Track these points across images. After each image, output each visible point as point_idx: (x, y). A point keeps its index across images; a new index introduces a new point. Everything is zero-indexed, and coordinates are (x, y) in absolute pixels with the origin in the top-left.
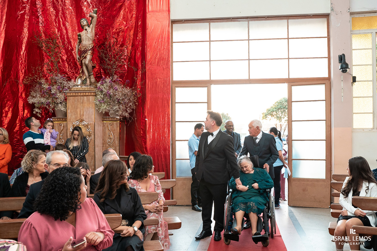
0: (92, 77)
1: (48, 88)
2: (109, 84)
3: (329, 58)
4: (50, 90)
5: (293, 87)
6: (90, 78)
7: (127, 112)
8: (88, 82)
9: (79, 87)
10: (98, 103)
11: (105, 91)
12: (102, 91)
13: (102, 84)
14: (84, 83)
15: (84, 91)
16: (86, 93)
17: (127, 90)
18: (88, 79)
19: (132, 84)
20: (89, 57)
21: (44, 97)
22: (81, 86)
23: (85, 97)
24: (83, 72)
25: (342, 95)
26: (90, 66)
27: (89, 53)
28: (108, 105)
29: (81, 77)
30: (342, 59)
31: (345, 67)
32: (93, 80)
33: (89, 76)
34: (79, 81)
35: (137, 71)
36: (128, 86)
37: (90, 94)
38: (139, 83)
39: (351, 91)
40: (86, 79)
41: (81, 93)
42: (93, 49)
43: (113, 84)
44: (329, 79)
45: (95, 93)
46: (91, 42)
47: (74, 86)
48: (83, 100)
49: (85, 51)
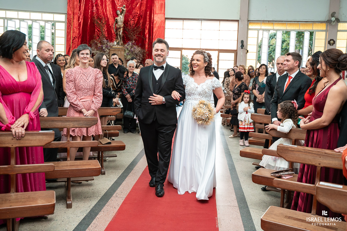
0: (122, 41)
1: (102, 46)
2: (131, 45)
3: (237, 40)
4: (102, 48)
5: (220, 53)
6: (121, 41)
7: (139, 60)
8: (120, 44)
9: (116, 46)
10: (126, 55)
11: (129, 49)
12: (128, 49)
13: (128, 45)
14: (118, 44)
15: (119, 49)
16: (120, 49)
17: (139, 49)
18: (120, 42)
19: (143, 46)
20: (121, 31)
21: (98, 50)
22: (117, 46)
23: (119, 52)
24: (117, 38)
25: (241, 58)
26: (122, 36)
27: (122, 29)
28: (131, 56)
29: (116, 41)
30: (242, 42)
31: (242, 46)
32: (122, 42)
33: (121, 40)
34: (115, 43)
35: (146, 40)
36: (140, 46)
37: (122, 50)
38: (147, 46)
39: (246, 57)
40: (119, 42)
41: (117, 49)
42: (124, 27)
43: (133, 45)
44: (237, 50)
45: (125, 50)
46: (122, 23)
47: (113, 45)
48: (118, 53)
49: (120, 28)
